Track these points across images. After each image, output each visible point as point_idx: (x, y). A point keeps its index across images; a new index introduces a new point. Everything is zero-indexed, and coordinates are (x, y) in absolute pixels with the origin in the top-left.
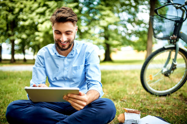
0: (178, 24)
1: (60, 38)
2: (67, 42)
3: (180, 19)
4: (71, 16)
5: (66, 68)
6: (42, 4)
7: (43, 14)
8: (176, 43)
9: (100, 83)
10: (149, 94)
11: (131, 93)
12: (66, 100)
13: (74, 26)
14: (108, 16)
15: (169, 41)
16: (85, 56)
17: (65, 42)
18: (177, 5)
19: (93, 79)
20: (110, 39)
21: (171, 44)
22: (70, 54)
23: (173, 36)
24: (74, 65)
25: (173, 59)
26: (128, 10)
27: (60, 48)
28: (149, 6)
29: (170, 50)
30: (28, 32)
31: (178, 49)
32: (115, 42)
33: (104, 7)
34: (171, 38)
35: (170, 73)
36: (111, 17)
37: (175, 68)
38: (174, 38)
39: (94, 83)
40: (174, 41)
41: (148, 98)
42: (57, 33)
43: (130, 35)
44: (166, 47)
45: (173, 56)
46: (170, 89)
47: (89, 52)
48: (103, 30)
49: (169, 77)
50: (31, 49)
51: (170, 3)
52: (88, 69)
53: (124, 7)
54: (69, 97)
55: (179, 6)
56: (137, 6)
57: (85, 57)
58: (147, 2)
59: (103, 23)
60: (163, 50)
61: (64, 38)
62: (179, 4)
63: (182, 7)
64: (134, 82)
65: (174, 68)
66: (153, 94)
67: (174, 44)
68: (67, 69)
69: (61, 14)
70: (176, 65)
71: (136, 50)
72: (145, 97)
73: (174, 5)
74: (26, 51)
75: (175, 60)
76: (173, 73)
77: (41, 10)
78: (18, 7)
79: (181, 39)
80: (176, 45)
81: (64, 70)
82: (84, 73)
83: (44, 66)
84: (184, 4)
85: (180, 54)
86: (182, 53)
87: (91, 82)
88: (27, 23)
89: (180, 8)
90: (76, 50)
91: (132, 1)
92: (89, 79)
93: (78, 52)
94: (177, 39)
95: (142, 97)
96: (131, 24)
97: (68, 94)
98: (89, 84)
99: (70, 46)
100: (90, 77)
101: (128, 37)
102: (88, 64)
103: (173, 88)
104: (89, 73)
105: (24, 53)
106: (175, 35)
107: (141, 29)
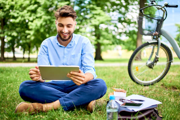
0: (159, 22)
1: (62, 30)
2: (68, 34)
3: (161, 18)
4: (72, 13)
5: (65, 56)
6: (33, 2)
7: (34, 11)
8: (158, 39)
9: (94, 69)
10: (135, 84)
11: (120, 83)
12: (69, 77)
13: (74, 21)
14: (99, 14)
15: (153, 37)
16: (81, 46)
17: (66, 33)
18: (158, 6)
19: (88, 65)
20: (101, 38)
21: (154, 40)
22: (69, 44)
23: (155, 32)
24: (73, 54)
25: (156, 53)
26: (118, 9)
27: (61, 39)
28: (139, 6)
29: (153, 45)
30: (18, 29)
31: (160, 44)
32: (106, 42)
33: (95, 7)
34: (153, 35)
35: (153, 65)
36: (103, 16)
37: (158, 60)
38: (156, 34)
39: (89, 68)
40: (156, 37)
41: (134, 87)
42: (60, 26)
43: (120, 34)
44: (150, 42)
45: (156, 51)
46: (154, 80)
47: (85, 43)
48: (94, 29)
49: (153, 69)
50: (20, 47)
51: (153, 5)
52: (84, 57)
53: (115, 7)
54: (72, 74)
55: (160, 7)
56: (128, 6)
57: (82, 48)
58: (137, 3)
59: (95, 22)
60: (147, 44)
61: (66, 30)
62: (160, 6)
63: (162, 8)
64: (123, 75)
65: (156, 60)
66: (139, 84)
67: (156, 40)
68: (67, 57)
69: (63, 11)
70: (158, 58)
71: (127, 50)
72: (132, 86)
73: (156, 6)
74: (16, 49)
75: (157, 54)
76: (155, 65)
77: (32, 7)
78: (8, 4)
79: (162, 35)
80: (158, 41)
81: (64, 57)
82: (81, 60)
83: (47, 54)
84: (164, 6)
85: (162, 48)
86: (164, 48)
87: (87, 68)
88: (17, 21)
89: (161, 9)
90: (74, 41)
91: (123, 1)
92: (85, 65)
93: (76, 43)
94: (159, 36)
95: (129, 86)
96: (122, 23)
97: (71, 72)
98: (84, 69)
99: (70, 37)
100: (86, 63)
101: (118, 37)
102: (84, 53)
103: (157, 78)
104: (85, 60)
105: (14, 51)
106: (157, 32)
107: (131, 29)
